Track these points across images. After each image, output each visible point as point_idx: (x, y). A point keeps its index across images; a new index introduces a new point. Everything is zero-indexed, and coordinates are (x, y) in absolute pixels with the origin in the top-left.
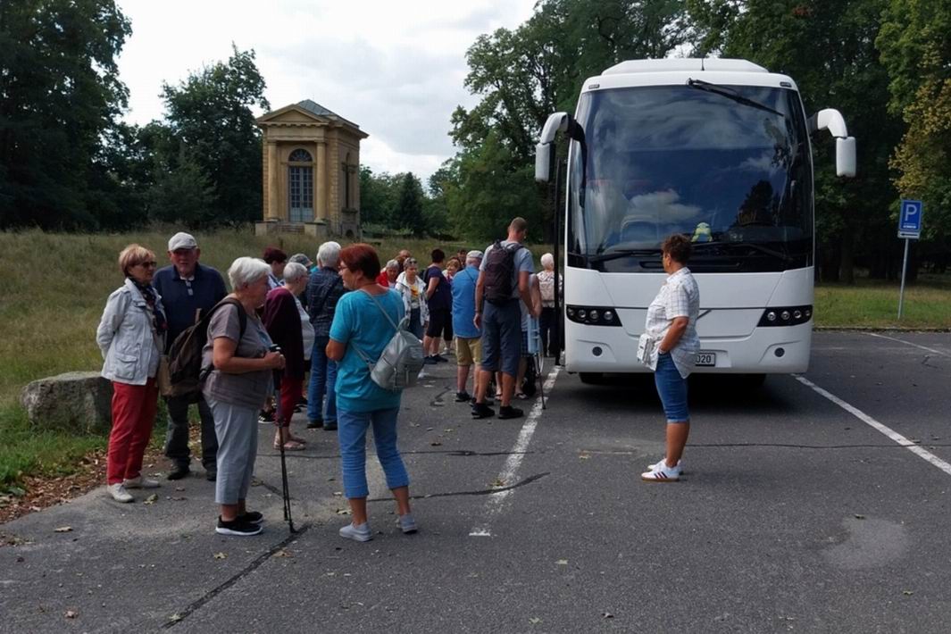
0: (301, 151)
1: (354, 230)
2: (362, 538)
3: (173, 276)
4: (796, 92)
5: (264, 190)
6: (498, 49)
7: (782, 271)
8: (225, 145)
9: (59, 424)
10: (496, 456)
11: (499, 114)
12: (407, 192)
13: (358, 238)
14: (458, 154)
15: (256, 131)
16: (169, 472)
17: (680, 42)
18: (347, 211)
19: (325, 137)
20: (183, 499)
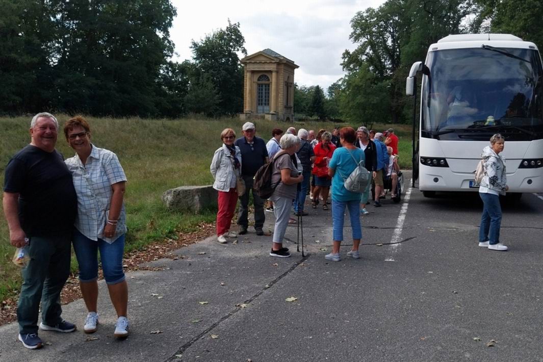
0: (264, 76)
1: (290, 117)
2: (336, 260)
3: (244, 142)
4: (537, 51)
5: (245, 96)
6: (367, 19)
7: (531, 140)
8: (224, 72)
9: (182, 210)
10: (389, 229)
11: (368, 53)
12: (317, 96)
13: (292, 121)
14: (346, 76)
15: (239, 65)
16: (240, 231)
17: (469, 13)
18: (287, 107)
19: (277, 68)
20: (249, 242)
